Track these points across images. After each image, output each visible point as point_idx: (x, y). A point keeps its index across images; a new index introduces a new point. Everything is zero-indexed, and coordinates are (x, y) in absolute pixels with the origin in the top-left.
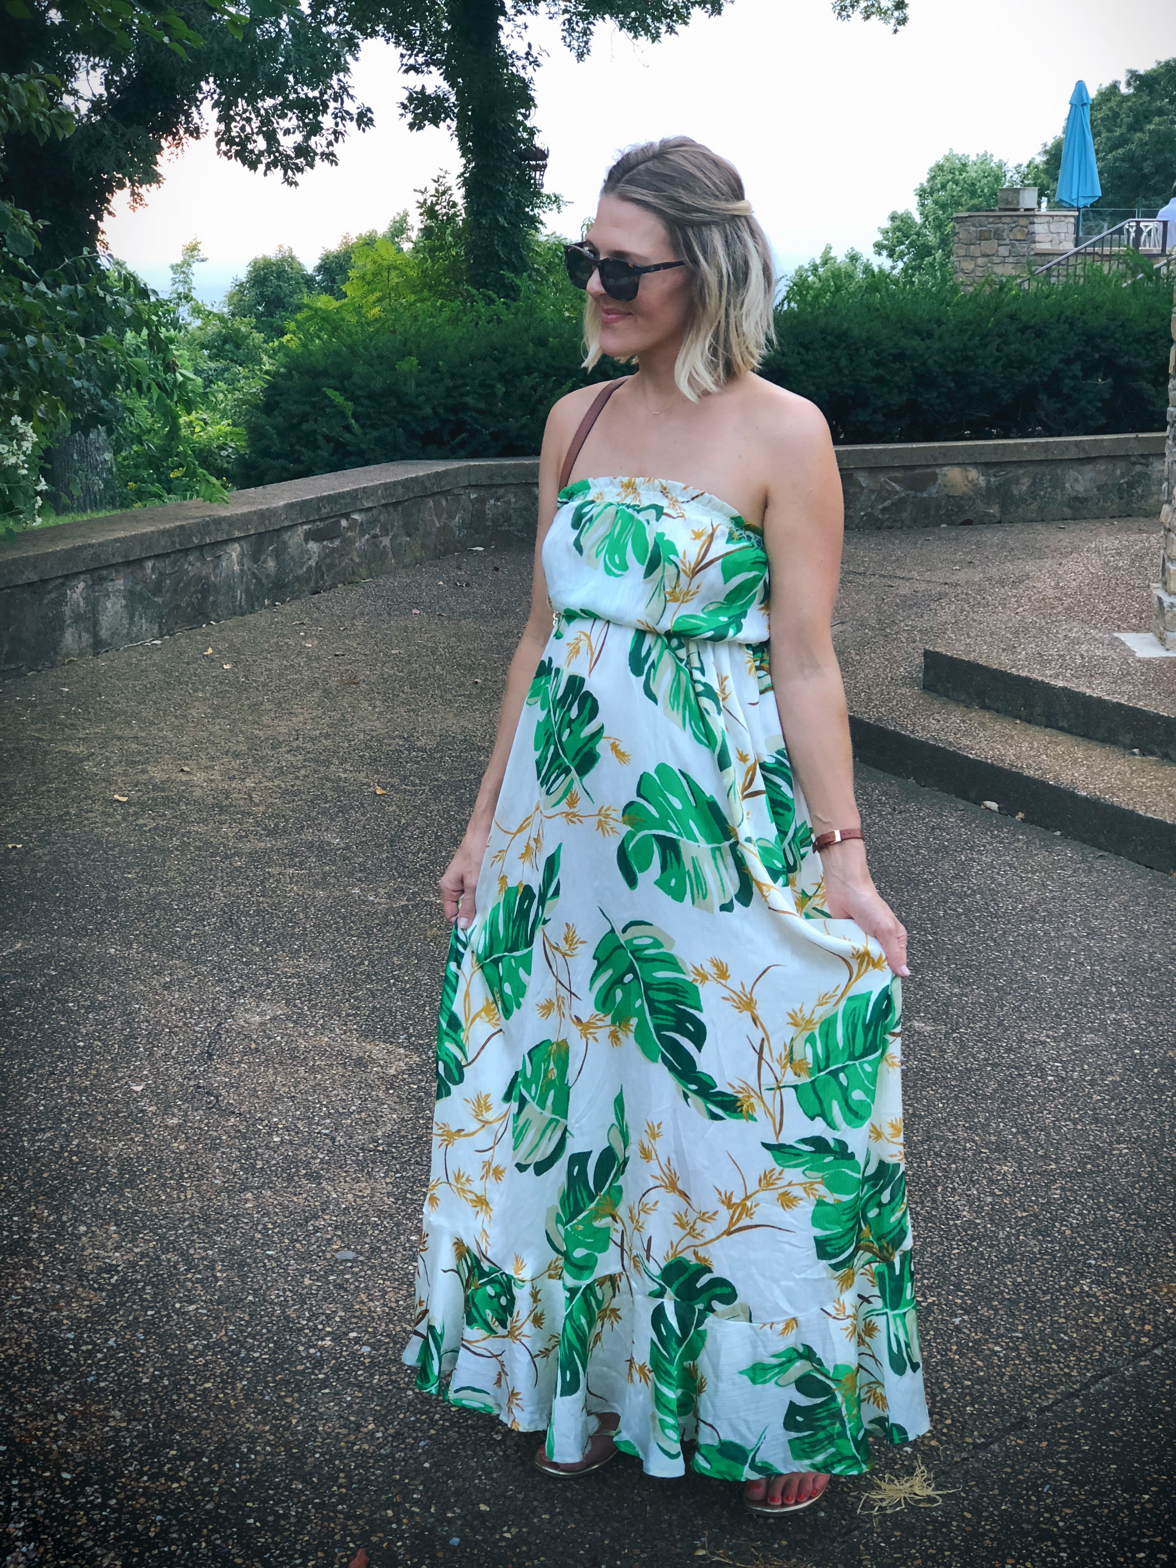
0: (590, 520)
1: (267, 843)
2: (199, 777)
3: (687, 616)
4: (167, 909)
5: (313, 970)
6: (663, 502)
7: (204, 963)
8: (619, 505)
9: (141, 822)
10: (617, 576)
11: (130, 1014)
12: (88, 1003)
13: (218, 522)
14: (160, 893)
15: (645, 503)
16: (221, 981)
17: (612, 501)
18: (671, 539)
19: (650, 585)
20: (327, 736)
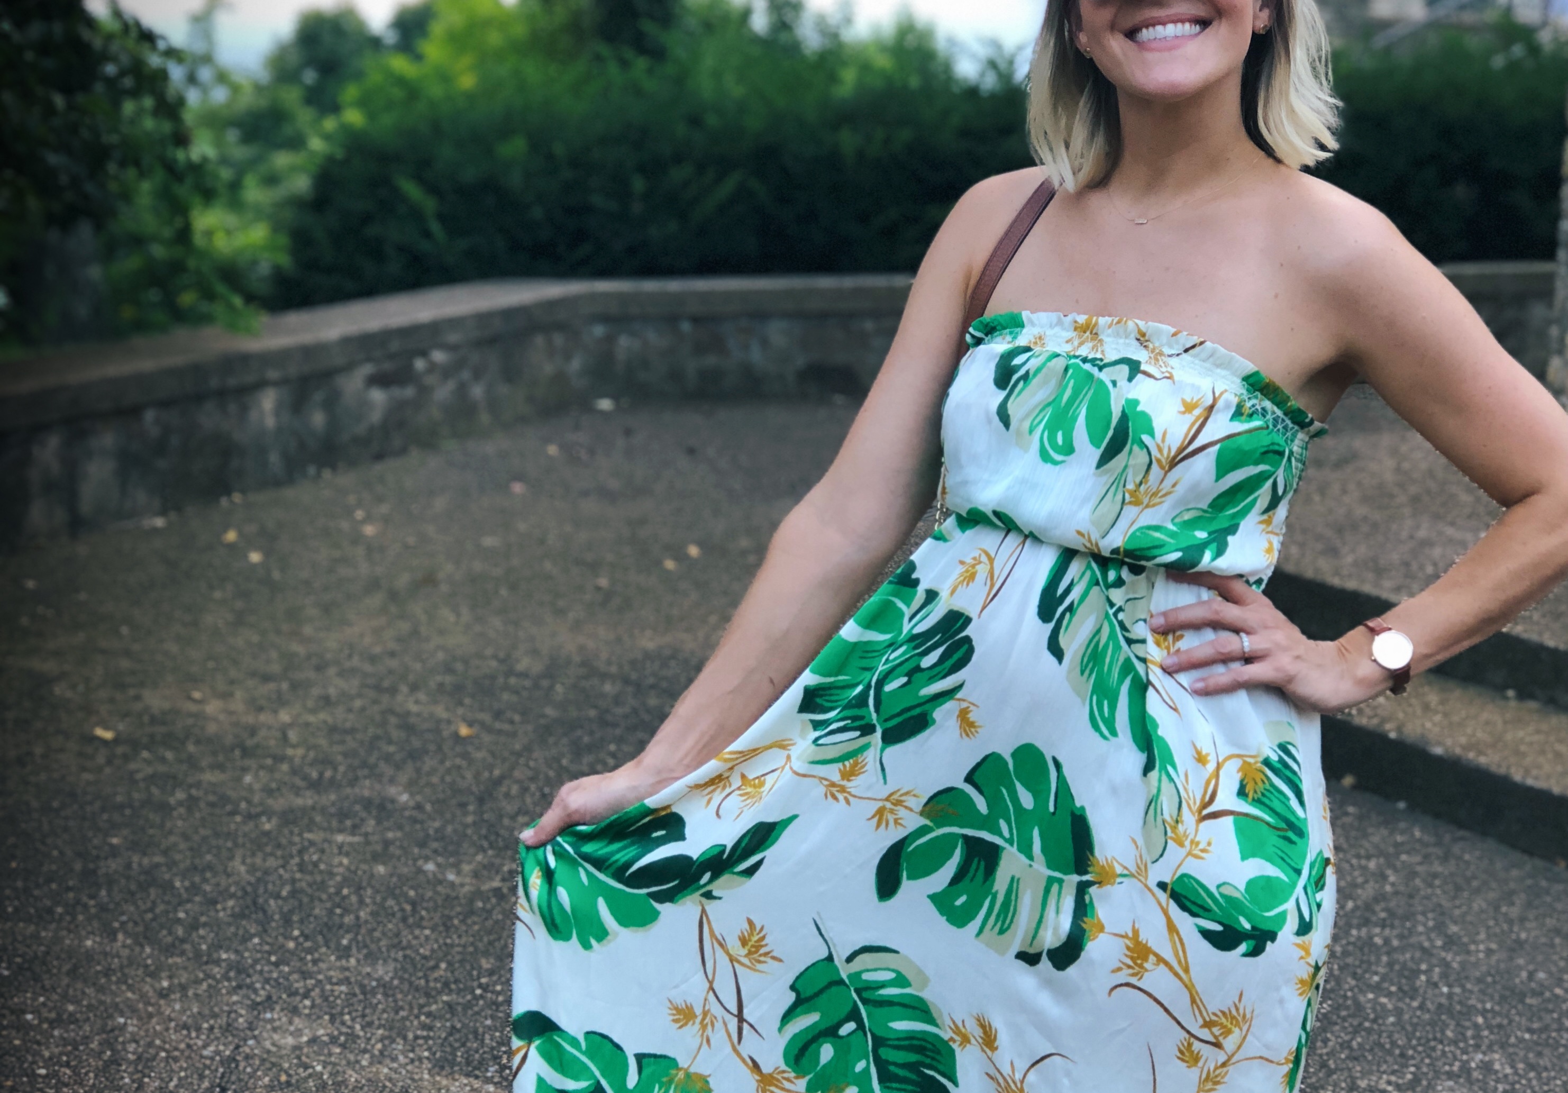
0: (1026, 377)
1: (307, 799)
2: (213, 707)
3: (1150, 528)
4: (168, 886)
5: (368, 974)
6: (1140, 355)
7: (218, 962)
8: (1070, 357)
9: (133, 766)
10: (1056, 463)
11: (112, 1030)
12: (53, 1015)
13: (245, 359)
14: (157, 865)
15: (1111, 356)
16: (239, 987)
17: (1058, 351)
18: (1148, 411)
19: (1104, 478)
20: (392, 654)
